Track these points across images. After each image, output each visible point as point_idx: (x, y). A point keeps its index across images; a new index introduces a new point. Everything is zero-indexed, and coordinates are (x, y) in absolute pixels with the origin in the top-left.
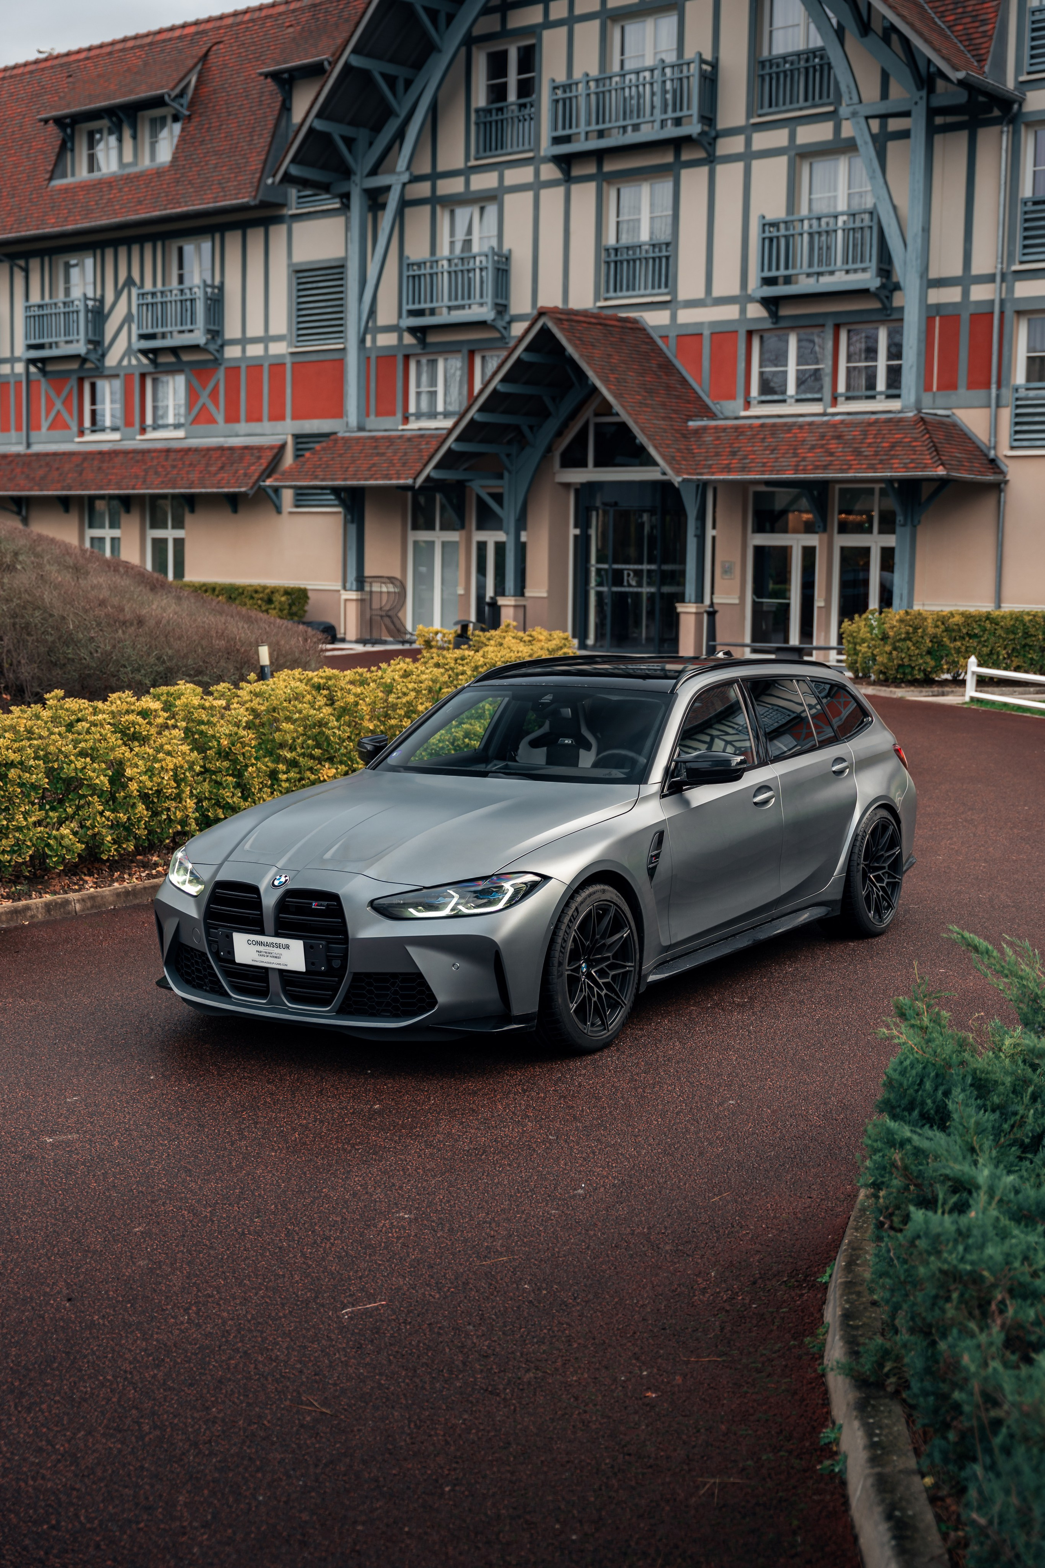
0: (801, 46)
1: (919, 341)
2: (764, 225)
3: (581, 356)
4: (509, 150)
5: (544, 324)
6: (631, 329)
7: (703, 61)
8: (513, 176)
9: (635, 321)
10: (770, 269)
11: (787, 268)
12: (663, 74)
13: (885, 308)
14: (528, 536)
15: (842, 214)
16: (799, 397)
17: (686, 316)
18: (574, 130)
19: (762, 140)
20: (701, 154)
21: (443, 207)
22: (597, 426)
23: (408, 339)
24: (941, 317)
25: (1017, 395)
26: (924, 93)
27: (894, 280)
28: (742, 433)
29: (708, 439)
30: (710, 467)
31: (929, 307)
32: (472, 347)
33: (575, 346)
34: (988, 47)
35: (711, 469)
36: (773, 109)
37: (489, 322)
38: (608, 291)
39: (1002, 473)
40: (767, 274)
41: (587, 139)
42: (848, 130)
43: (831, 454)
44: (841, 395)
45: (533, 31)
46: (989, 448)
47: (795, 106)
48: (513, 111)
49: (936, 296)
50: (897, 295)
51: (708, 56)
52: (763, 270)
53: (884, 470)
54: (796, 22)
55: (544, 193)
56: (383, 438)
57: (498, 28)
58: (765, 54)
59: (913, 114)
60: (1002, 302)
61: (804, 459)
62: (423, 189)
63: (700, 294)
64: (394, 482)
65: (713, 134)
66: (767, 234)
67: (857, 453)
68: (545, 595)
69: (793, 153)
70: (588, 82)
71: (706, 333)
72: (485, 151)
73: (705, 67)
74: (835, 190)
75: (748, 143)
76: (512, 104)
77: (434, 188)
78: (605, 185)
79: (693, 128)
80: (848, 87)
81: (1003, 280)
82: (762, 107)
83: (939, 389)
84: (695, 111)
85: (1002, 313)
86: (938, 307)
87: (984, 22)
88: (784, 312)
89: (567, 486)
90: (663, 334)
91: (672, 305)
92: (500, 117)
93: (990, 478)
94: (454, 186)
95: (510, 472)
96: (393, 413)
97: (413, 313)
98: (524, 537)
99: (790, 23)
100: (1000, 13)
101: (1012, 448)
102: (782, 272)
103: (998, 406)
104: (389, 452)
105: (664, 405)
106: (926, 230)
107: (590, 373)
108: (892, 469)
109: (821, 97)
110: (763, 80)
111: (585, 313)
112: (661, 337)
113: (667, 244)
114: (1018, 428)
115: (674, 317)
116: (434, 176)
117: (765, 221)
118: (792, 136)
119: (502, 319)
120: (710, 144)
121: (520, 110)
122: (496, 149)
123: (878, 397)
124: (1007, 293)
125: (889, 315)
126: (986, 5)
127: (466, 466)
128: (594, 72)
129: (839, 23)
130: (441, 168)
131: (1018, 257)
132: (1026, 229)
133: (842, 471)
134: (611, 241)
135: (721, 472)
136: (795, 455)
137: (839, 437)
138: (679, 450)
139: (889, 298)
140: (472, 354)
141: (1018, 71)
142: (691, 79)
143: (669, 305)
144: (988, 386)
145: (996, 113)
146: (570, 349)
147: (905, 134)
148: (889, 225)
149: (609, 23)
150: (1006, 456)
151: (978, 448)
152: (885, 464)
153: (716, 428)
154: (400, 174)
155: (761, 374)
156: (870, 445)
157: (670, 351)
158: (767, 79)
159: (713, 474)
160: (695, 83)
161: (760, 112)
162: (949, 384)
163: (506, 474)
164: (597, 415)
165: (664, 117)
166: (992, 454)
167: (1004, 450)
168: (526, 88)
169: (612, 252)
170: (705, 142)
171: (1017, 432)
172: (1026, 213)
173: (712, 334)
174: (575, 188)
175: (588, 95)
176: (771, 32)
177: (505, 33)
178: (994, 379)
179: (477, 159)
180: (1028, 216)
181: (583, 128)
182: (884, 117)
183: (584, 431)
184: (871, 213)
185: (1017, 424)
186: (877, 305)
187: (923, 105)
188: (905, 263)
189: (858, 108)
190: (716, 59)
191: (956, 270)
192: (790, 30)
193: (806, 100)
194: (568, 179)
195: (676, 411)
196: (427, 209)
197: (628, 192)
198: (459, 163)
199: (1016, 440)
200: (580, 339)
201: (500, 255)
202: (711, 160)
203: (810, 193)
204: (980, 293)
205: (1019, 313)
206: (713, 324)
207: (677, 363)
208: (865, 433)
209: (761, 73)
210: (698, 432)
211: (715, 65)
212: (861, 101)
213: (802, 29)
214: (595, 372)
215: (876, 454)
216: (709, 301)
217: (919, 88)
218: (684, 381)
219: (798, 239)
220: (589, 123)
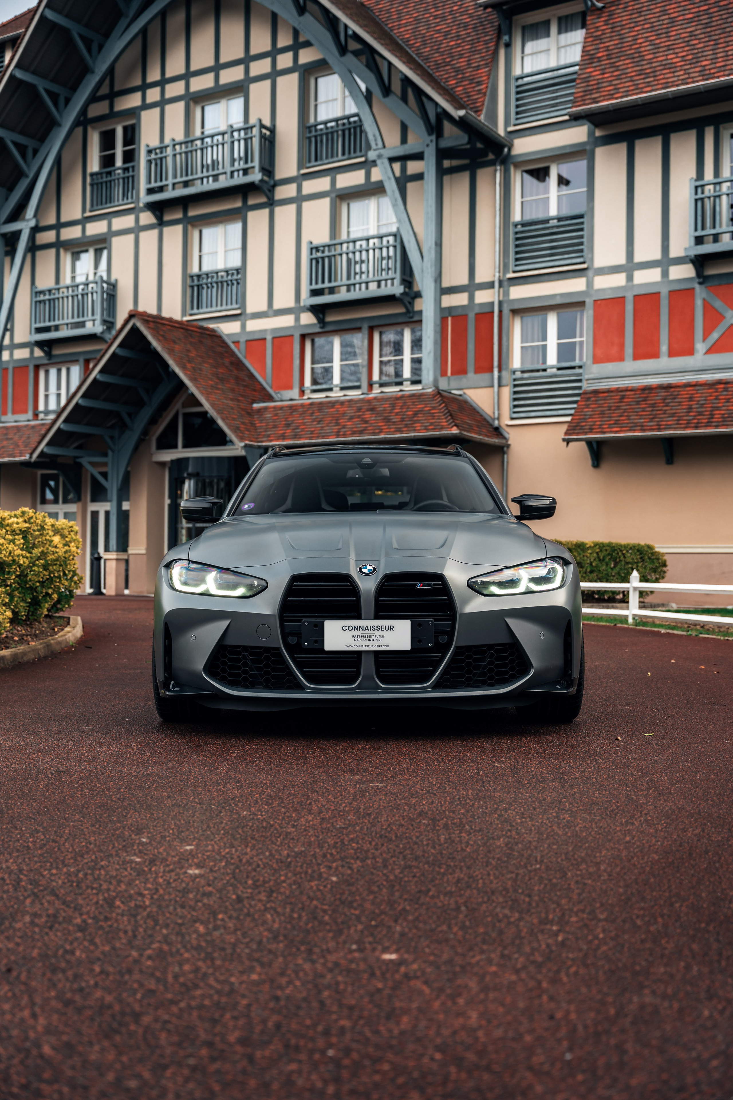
0: (339, 114)
1: (435, 332)
2: (312, 249)
3: (164, 347)
4: (116, 203)
5: (134, 325)
6: (209, 335)
7: (262, 126)
8: (120, 223)
9: (213, 330)
10: (317, 283)
11: (330, 281)
12: (232, 136)
13: (408, 312)
14: (131, 505)
15: (373, 237)
16: (342, 385)
17: (253, 326)
18: (164, 183)
19: (310, 187)
20: (263, 200)
21: (66, 250)
22: (186, 415)
23: (38, 353)
24: (453, 317)
25: (514, 377)
26: (433, 137)
27: (415, 289)
28: (296, 410)
29: (268, 415)
30: (269, 436)
31: (442, 310)
32: (88, 357)
33: (159, 340)
34: (484, 101)
35: (269, 438)
36: (319, 163)
37: (99, 335)
38: (192, 308)
39: (505, 438)
40: (314, 287)
41: (174, 188)
42: (377, 175)
43: (366, 422)
44: (376, 383)
45: (134, 113)
46: (494, 419)
47: (335, 159)
48: (119, 174)
49: (449, 301)
50: (418, 301)
51: (267, 122)
52: (311, 284)
53: (409, 431)
54: (335, 97)
55: (143, 235)
56: (12, 427)
57: (107, 111)
58: (312, 121)
59: (426, 155)
60: (500, 303)
61: (344, 427)
62: (49, 236)
63: (264, 307)
64: (17, 459)
65: (272, 183)
66: (314, 256)
67: (387, 420)
68: (144, 551)
69: (334, 195)
70: (174, 145)
71: (269, 338)
72: (97, 205)
73: (264, 131)
74: (368, 223)
75: (299, 189)
76: (119, 169)
77: (58, 235)
78: (189, 227)
79: (256, 176)
80: (374, 136)
81: (501, 285)
82: (310, 161)
83: (452, 374)
84: (256, 163)
85: (500, 312)
86: (450, 309)
87: (479, 83)
88: (330, 318)
89: (162, 464)
90: (235, 340)
91: (242, 317)
92: (109, 179)
93: (495, 441)
94: (73, 233)
95: (113, 451)
96: (25, 411)
97: (39, 330)
98: (126, 506)
99: (330, 98)
100: (491, 77)
101: (512, 419)
102: (327, 285)
103: (500, 386)
104: (16, 437)
105: (233, 390)
106: (439, 244)
107: (171, 362)
108: (415, 431)
109: (355, 152)
110: (310, 142)
111: (170, 320)
112: (234, 342)
113: (238, 271)
114: (516, 403)
115: (243, 326)
116: (59, 226)
117: (312, 246)
118: (333, 182)
119: (110, 333)
120: (270, 191)
121: (124, 173)
122: (106, 203)
123: (405, 383)
124: (504, 296)
125: (411, 317)
126: (480, 71)
127: (76, 444)
128: (180, 137)
129: (368, 90)
130: (64, 219)
131: (512, 267)
132: (517, 246)
133: (374, 434)
134: (195, 270)
135: (278, 439)
136: (337, 424)
137: (372, 409)
138: (243, 423)
139: (411, 304)
140: (87, 362)
141: (507, 124)
142: (254, 139)
143: (240, 318)
144: (491, 370)
145: (491, 156)
146: (155, 344)
147: (419, 177)
148: (409, 242)
149: (192, 104)
150: (507, 426)
151: (485, 420)
152: (409, 427)
153: (275, 407)
154: (28, 220)
155: (313, 369)
156: (397, 414)
157: (240, 354)
158: (313, 140)
159: (271, 441)
160: (256, 142)
161: (308, 165)
162: (460, 370)
163: (110, 453)
164: (184, 406)
165: (233, 169)
166: (496, 423)
167: (506, 421)
168: (129, 156)
169: (195, 278)
170: (265, 188)
171: (515, 406)
172: (516, 233)
173: (273, 338)
174: (166, 230)
175: (175, 155)
176: (316, 106)
177: (112, 115)
178: (496, 363)
179: (91, 211)
180: (518, 236)
181: (170, 181)
182: (404, 159)
183: (174, 420)
184: (395, 235)
185: (515, 399)
186: (401, 310)
187: (433, 146)
188: (422, 271)
189: (383, 151)
190: (274, 126)
191: (464, 280)
192: (330, 104)
193: (343, 154)
194: (161, 223)
195: (242, 396)
196: (53, 251)
197: (208, 232)
198: (77, 215)
199: (515, 412)
200: (163, 336)
201: (108, 283)
202: (271, 203)
203: (348, 226)
204: (482, 297)
205: (515, 312)
206: (274, 330)
207: (247, 363)
208: (393, 406)
209: (308, 135)
210: (259, 411)
211: (272, 130)
212: (384, 146)
213: (339, 102)
214: (175, 360)
215: (402, 420)
216: (271, 313)
217: (430, 133)
218: (252, 376)
219: (338, 258)
220: (175, 176)
